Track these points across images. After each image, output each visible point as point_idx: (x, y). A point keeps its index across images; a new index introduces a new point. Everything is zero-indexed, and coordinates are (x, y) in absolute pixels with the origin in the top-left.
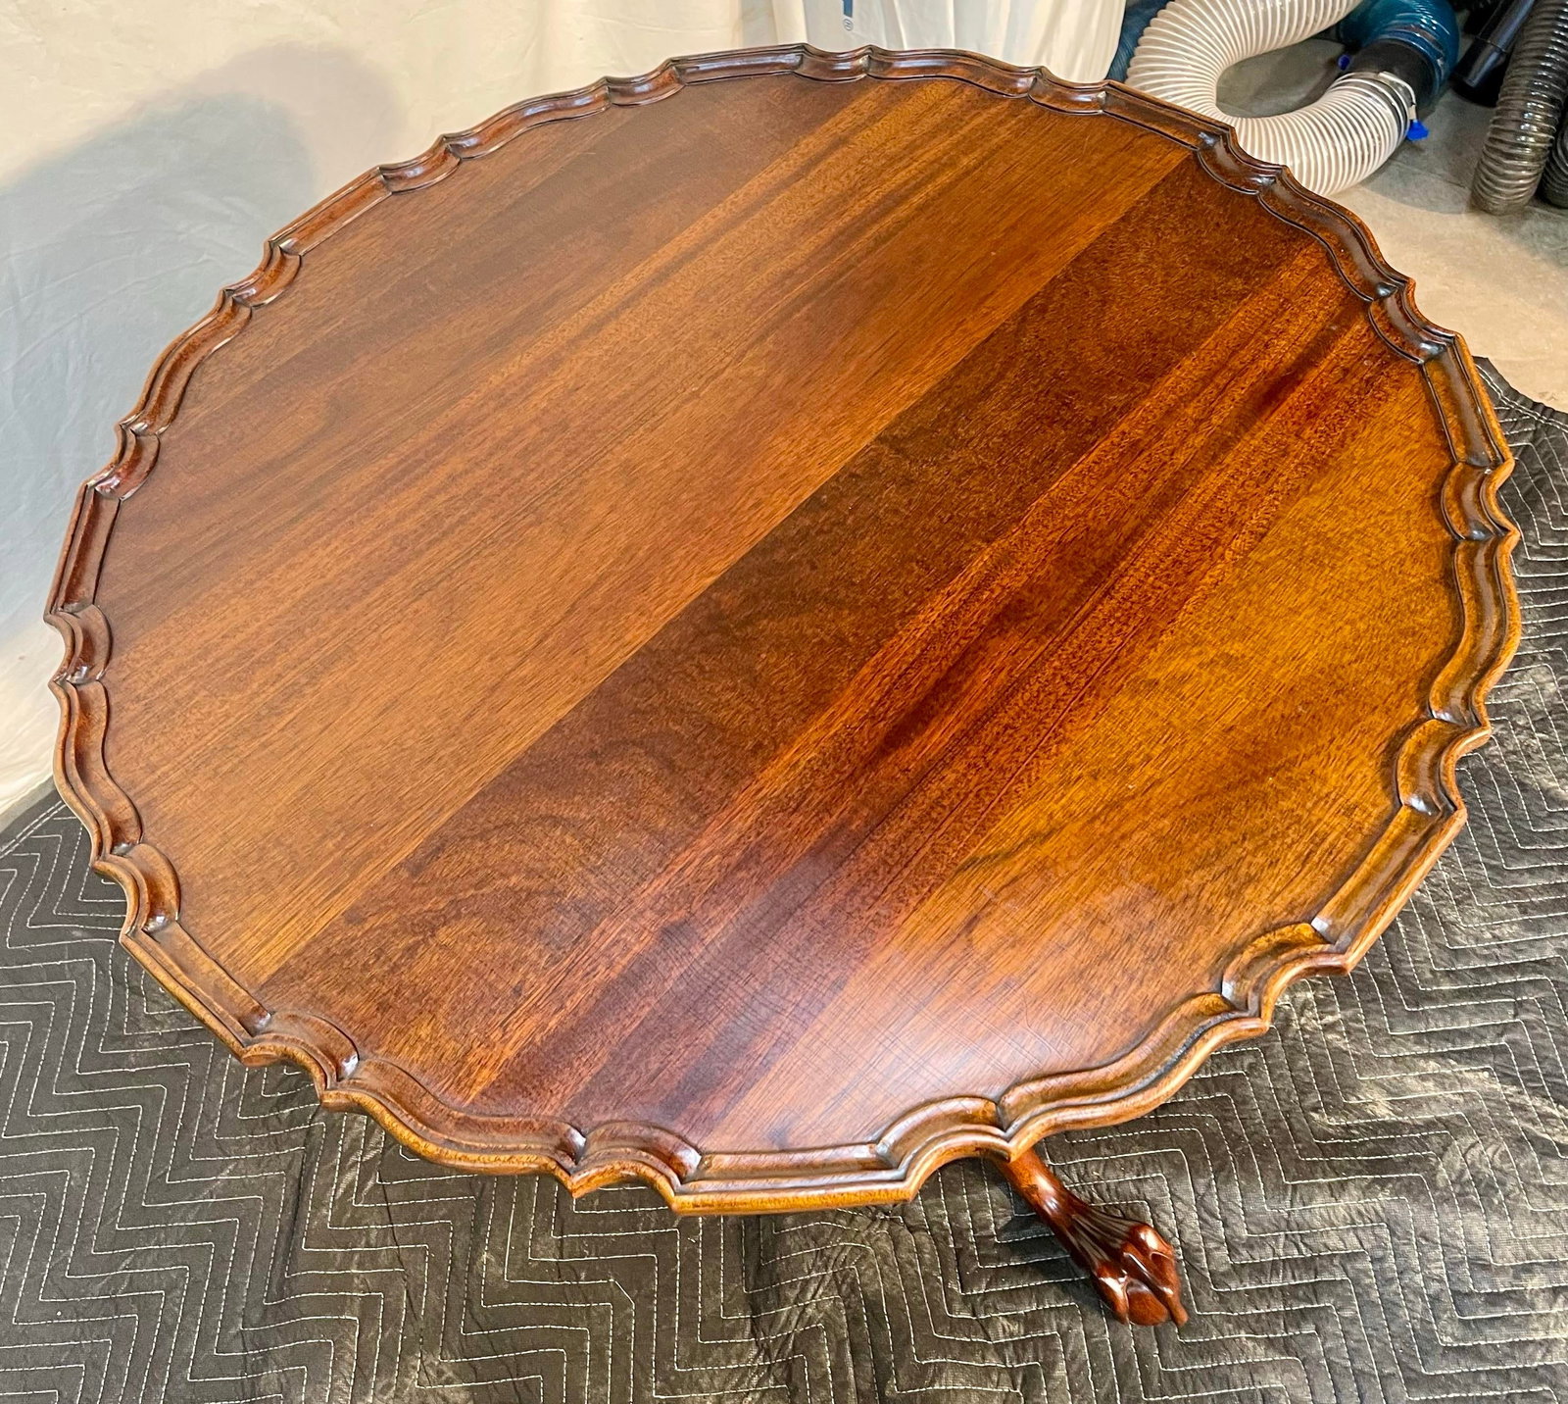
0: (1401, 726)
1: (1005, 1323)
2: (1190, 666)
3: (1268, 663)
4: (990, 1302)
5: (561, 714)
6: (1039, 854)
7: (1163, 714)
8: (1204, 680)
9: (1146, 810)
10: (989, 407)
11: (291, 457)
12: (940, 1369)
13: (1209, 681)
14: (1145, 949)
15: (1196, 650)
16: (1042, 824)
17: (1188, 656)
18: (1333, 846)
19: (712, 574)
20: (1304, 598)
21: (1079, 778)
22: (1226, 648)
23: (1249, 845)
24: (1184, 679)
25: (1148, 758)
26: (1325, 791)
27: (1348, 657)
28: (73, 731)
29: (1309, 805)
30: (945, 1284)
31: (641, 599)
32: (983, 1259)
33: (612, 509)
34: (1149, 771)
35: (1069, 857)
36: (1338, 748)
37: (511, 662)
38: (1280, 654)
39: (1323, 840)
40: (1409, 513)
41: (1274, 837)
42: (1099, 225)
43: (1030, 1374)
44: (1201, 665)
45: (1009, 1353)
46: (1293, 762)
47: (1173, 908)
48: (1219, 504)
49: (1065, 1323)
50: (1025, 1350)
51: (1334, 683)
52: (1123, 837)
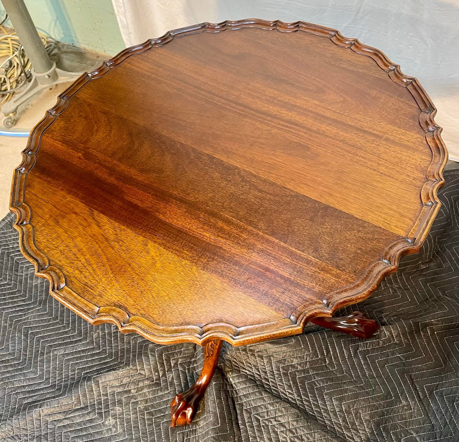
0: (128, 309)
1: (171, 376)
2: (152, 253)
3: (153, 273)
4: (177, 371)
6: (93, 224)
7: (135, 248)
8: (147, 257)
9: (105, 247)
12: (154, 356)
13: (146, 259)
14: (64, 250)
15: (158, 254)
16: (102, 224)
17: (156, 253)
18: (89, 291)
21: (116, 231)
22: (159, 262)
23: (91, 271)
24: (148, 253)
25: (121, 246)
26: (107, 289)
27: (154, 295)
29: (103, 285)
30: (180, 358)
32: (189, 369)
34: (117, 246)
35: (92, 231)
36: (121, 292)
38: (156, 276)
39: (91, 289)
41: (94, 277)
43: (158, 384)
44: (152, 256)
45: (164, 378)
46: (117, 281)
47: (75, 255)
49: (172, 393)
50: (165, 382)
51: (145, 291)
52: (97, 242)
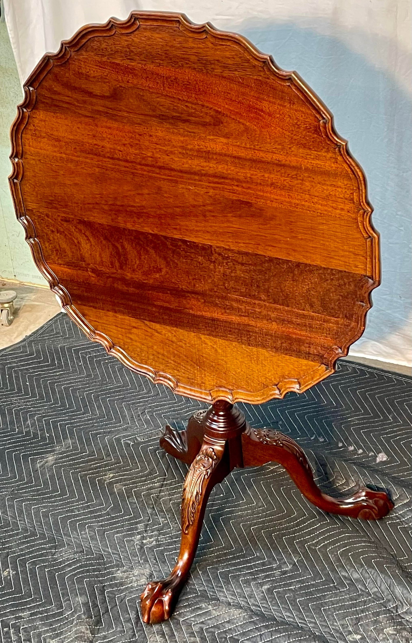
2: (210, 344)
5: (104, 223)
6: (154, 333)
7: (196, 343)
8: (208, 348)
9: (176, 348)
10: (239, 267)
11: (95, 96)
16: (159, 331)
17: (211, 342)
19: (153, 231)
20: (240, 360)
28: (18, 123)
31: (136, 219)
33: (148, 194)
34: (183, 345)
36: (213, 377)
37: (103, 202)
40: (277, 374)
42: (318, 263)
44: (211, 346)
46: (205, 370)
48: (251, 334)
